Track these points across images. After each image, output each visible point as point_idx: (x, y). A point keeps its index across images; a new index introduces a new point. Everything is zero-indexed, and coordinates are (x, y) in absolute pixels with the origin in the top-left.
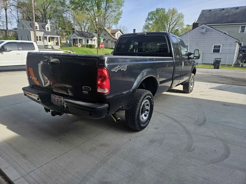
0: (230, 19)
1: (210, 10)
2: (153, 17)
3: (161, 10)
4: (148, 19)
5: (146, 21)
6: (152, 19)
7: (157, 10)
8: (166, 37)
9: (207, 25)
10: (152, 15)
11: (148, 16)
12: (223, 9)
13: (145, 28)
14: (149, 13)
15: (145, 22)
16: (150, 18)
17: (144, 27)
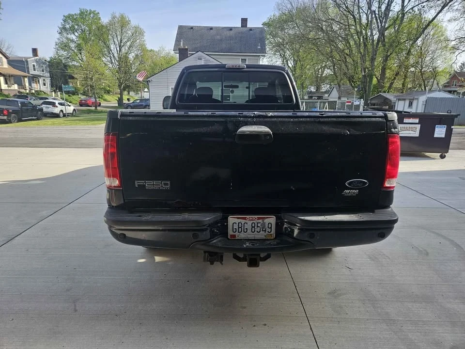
0: (224, 46)
1: (192, 28)
2: (76, 27)
3: (90, 13)
4: (64, 28)
5: (60, 33)
6: (73, 30)
7: (82, 13)
8: (285, 74)
9: (206, 53)
10: (72, 22)
11: (62, 21)
12: (211, 29)
13: (62, 49)
14: (64, 16)
15: (58, 36)
16: (67, 26)
17: (57, 46)
